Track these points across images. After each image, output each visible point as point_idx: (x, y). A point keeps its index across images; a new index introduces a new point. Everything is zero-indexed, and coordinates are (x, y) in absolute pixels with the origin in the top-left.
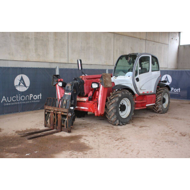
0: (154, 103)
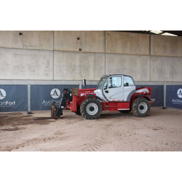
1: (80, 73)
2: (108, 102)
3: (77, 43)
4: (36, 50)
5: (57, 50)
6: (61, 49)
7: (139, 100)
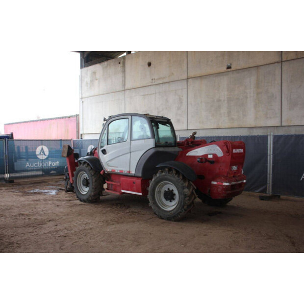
0: (138, 192)
1: (229, 113)
6: (198, 73)
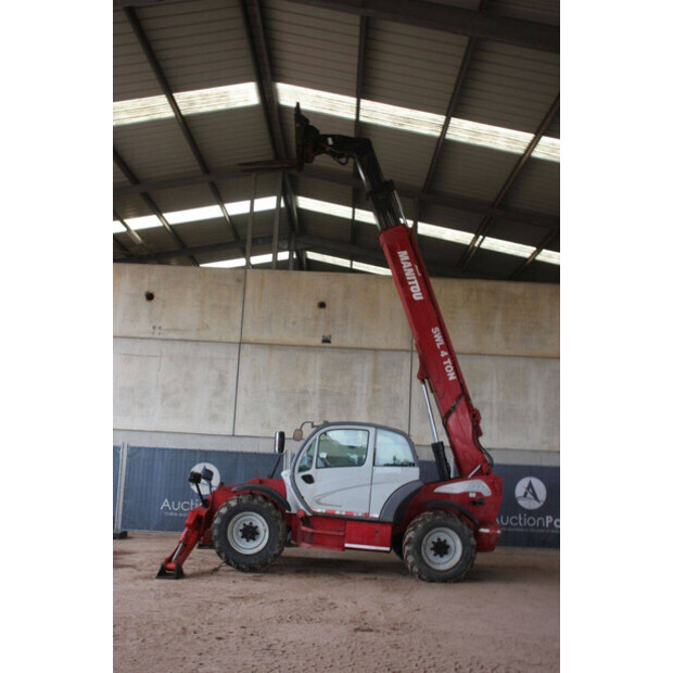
0: (386, 546)
2: (309, 514)
3: (317, 318)
4: (187, 341)
5: (252, 340)
6: (265, 337)
7: (428, 520)
